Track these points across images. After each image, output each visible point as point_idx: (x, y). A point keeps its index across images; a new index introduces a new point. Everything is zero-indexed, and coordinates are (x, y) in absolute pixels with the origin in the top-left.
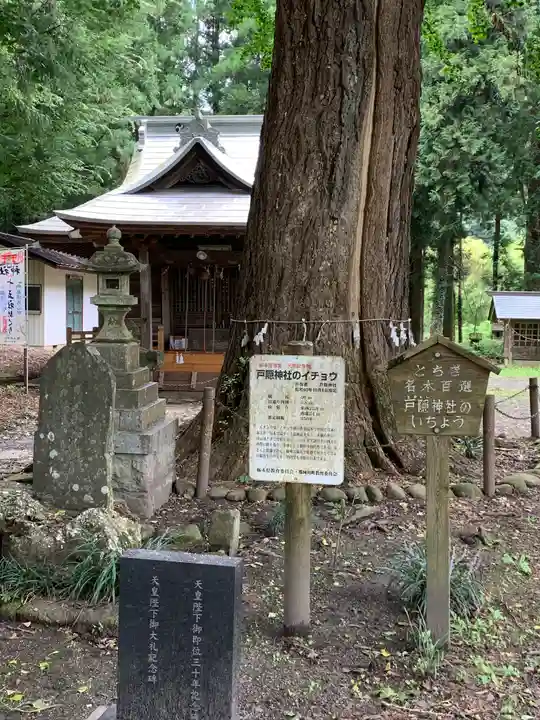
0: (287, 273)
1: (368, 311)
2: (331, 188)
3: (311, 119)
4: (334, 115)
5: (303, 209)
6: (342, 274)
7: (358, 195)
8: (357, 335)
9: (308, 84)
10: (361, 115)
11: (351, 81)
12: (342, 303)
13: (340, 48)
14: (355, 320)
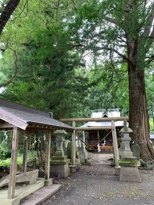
0: (136, 135)
1: (147, 139)
2: (140, 124)
3: (136, 117)
4: (140, 116)
5: (137, 127)
6: (143, 135)
7: (144, 125)
8: (146, 142)
9: (136, 113)
10: (143, 116)
11: (141, 112)
12: (144, 138)
13: (139, 109)
14: (146, 140)
